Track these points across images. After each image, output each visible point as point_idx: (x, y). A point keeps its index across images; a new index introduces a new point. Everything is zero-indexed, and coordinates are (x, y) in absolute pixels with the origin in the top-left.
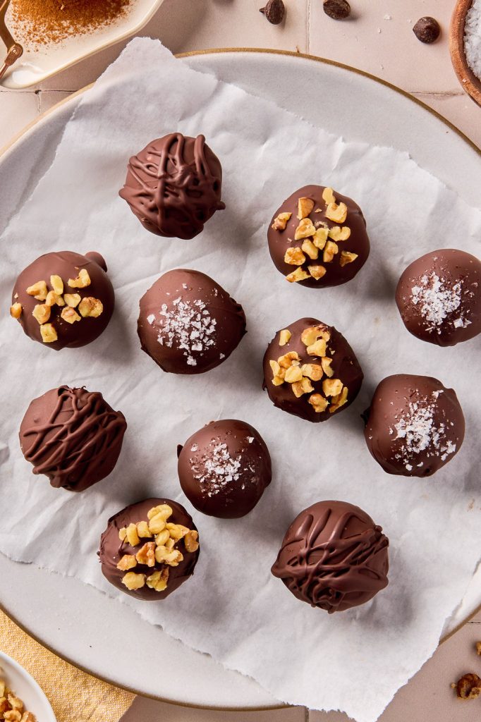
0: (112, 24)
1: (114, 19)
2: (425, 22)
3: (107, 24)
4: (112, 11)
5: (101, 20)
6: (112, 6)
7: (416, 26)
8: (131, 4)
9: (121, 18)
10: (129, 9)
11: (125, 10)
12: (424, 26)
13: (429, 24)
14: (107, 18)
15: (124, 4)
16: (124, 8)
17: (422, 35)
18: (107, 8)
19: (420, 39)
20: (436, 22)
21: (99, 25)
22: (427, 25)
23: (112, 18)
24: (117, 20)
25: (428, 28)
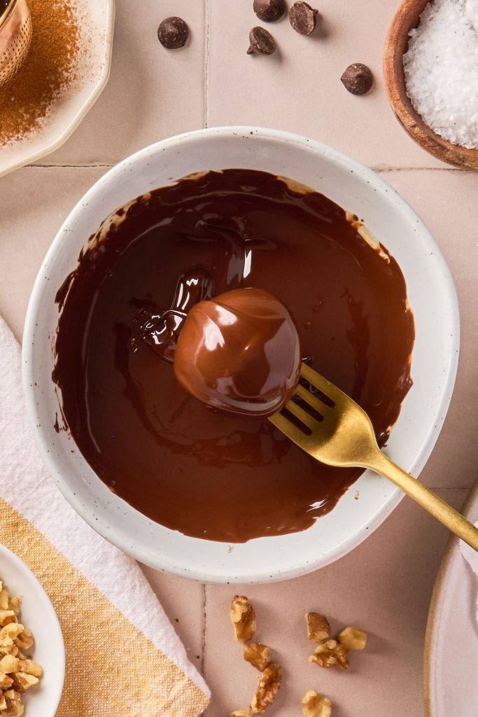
0: (24, 139)
1: (26, 134)
2: (355, 70)
3: (18, 139)
4: (24, 123)
5: (11, 134)
6: (25, 118)
7: (345, 75)
8: (47, 115)
9: (35, 132)
10: (45, 122)
11: (40, 123)
12: (353, 75)
13: (360, 72)
14: (18, 132)
15: (39, 116)
16: (38, 120)
17: (352, 85)
18: (19, 120)
19: (350, 90)
20: (368, 69)
21: (9, 140)
22: (357, 73)
23: (24, 132)
24: (31, 135)
25: (359, 76)
